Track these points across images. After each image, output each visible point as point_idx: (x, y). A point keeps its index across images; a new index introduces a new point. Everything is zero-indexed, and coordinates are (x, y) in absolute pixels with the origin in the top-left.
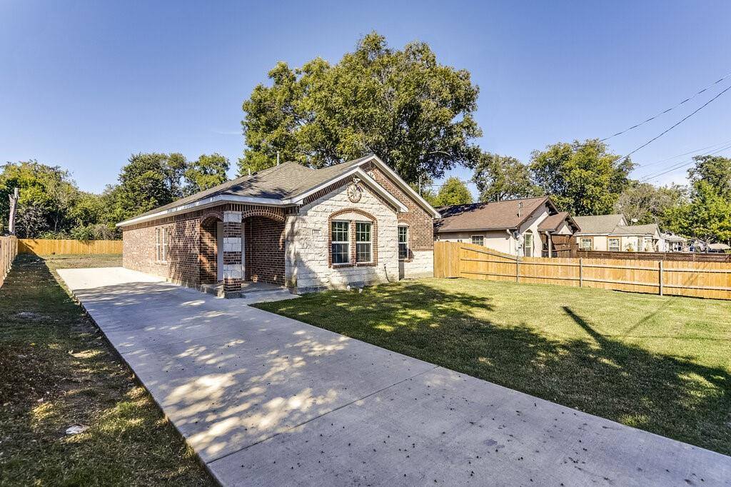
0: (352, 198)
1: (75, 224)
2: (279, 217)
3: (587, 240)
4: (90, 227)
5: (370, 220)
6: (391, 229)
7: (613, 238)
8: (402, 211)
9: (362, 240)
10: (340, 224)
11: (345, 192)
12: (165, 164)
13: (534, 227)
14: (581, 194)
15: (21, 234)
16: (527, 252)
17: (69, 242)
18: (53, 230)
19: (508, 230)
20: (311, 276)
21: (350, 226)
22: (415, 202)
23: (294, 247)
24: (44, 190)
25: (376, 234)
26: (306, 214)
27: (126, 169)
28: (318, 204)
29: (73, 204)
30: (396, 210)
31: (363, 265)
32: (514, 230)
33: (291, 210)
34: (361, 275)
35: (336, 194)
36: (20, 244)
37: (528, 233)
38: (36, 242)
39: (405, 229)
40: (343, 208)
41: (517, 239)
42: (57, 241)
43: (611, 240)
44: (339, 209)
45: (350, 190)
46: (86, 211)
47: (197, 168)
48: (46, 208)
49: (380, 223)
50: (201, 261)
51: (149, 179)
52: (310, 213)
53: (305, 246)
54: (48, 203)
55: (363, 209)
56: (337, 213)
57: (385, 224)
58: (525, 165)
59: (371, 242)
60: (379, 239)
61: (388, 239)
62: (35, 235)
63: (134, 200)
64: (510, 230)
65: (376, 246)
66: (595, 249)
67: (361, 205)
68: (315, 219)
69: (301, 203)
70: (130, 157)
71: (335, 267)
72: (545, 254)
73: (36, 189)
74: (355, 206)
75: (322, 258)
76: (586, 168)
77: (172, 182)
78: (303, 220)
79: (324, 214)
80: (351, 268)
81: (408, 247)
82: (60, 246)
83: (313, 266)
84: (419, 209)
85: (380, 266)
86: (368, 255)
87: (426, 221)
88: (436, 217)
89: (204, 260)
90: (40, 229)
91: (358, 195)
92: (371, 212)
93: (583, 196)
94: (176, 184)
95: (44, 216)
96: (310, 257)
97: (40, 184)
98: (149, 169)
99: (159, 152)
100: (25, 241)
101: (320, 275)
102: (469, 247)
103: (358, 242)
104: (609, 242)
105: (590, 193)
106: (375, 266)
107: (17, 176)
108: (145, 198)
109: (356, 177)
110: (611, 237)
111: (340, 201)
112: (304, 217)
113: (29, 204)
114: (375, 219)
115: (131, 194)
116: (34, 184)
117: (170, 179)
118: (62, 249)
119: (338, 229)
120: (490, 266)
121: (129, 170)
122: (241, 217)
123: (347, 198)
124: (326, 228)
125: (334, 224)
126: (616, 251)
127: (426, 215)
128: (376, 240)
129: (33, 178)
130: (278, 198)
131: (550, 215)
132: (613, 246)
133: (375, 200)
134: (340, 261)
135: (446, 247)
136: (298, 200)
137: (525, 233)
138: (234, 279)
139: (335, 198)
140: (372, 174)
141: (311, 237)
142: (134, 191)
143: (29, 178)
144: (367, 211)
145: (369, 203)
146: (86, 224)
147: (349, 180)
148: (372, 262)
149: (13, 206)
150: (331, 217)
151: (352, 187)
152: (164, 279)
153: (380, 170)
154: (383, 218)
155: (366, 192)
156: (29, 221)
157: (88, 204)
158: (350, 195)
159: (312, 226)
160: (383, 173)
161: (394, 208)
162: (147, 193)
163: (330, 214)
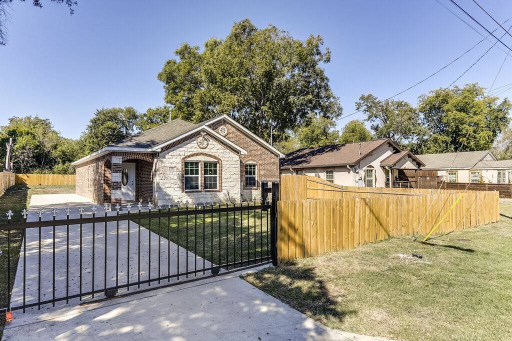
0: (201, 146)
1: (55, 162)
2: (149, 159)
3: (452, 174)
4: (66, 164)
5: (216, 160)
6: (234, 166)
7: (474, 172)
8: (242, 153)
9: (210, 174)
10: (192, 163)
11: (195, 142)
12: (122, 117)
13: (376, 164)
14: (457, 132)
15: (17, 170)
16: (369, 184)
17: (51, 176)
18: (40, 167)
19: (348, 166)
20: (167, 197)
21: (199, 164)
22: (262, 146)
23: (157, 179)
24: (34, 138)
25: (221, 170)
26: (165, 158)
27: (92, 121)
28: (173, 151)
29: (55, 147)
30: (238, 153)
31: (210, 191)
32: (354, 166)
33: (154, 155)
34: (207, 198)
35: (187, 144)
36: (17, 177)
37: (370, 168)
38: (28, 177)
39: (254, 166)
40: (193, 153)
41: (357, 173)
42: (42, 175)
43: (472, 173)
44: (190, 153)
45: (199, 141)
46: (63, 152)
47: (145, 118)
48: (36, 151)
49: (224, 163)
50: (104, 188)
51: (108, 128)
52: (167, 156)
53: (164, 178)
54: (37, 147)
55: (209, 153)
56: (189, 156)
57: (228, 163)
58: (414, 108)
59: (218, 175)
60: (223, 173)
61: (232, 173)
62: (27, 171)
63: (98, 144)
64: (350, 166)
65: (221, 178)
66: (459, 182)
67: (209, 150)
68: (171, 161)
69: (160, 150)
70: (96, 112)
71: (186, 192)
72: (387, 185)
73: (29, 137)
74: (203, 151)
75: (176, 186)
76: (462, 110)
77: (127, 129)
78: (161, 161)
79: (179, 157)
80: (200, 193)
81: (256, 179)
82: (44, 178)
83: (169, 191)
84: (266, 151)
85: (224, 191)
86: (216, 185)
87: (273, 160)
88: (281, 157)
89: (106, 187)
90: (31, 167)
91: (206, 144)
92: (216, 155)
93: (459, 135)
94: (130, 132)
95: (34, 157)
96: (167, 185)
97: (32, 134)
98: (109, 120)
99: (117, 107)
100: (20, 175)
101: (174, 197)
102: (312, 179)
103: (206, 176)
104: (471, 175)
105: (464, 132)
106: (220, 192)
107: (16, 128)
108: (105, 143)
109: (204, 132)
110: (472, 170)
111: (191, 148)
112: (163, 159)
113: (24, 148)
114: (220, 159)
115: (95, 140)
116: (28, 133)
117: (126, 127)
118: (46, 181)
119: (189, 167)
120: (325, 193)
121: (94, 122)
122: (121, 160)
123: (196, 146)
124: (180, 166)
125: (186, 164)
126: (477, 182)
127: (273, 155)
128: (221, 174)
129: (26, 129)
130: (146, 148)
131: (394, 153)
132: (475, 178)
133: (220, 146)
134: (192, 188)
135: (293, 179)
136: (157, 148)
137: (365, 168)
138: (115, 199)
139: (187, 146)
140: (224, 128)
141: (168, 172)
142: (97, 137)
143: (24, 129)
144: (213, 154)
145: (215, 149)
146: (64, 163)
147: (198, 134)
148: (218, 189)
149: (9, 151)
150: (183, 159)
151: (201, 138)
152: (91, 201)
153: (231, 125)
154: (227, 159)
155: (212, 142)
156: (23, 160)
157: (64, 148)
158: (199, 144)
159: (169, 165)
160: (233, 126)
161: (237, 152)
162: (107, 139)
163: (183, 157)
